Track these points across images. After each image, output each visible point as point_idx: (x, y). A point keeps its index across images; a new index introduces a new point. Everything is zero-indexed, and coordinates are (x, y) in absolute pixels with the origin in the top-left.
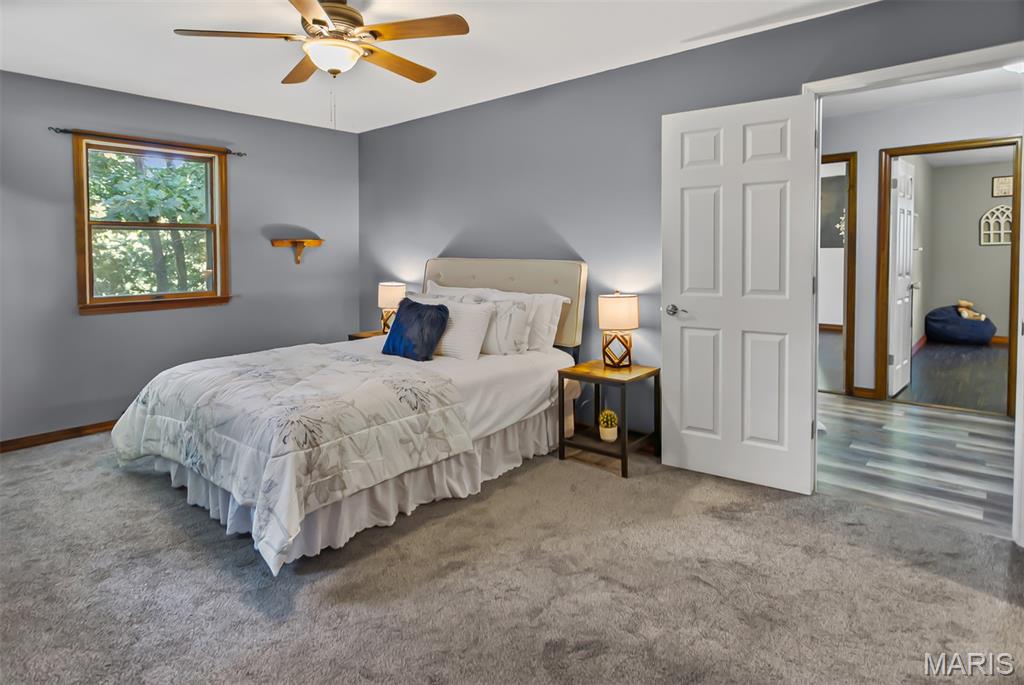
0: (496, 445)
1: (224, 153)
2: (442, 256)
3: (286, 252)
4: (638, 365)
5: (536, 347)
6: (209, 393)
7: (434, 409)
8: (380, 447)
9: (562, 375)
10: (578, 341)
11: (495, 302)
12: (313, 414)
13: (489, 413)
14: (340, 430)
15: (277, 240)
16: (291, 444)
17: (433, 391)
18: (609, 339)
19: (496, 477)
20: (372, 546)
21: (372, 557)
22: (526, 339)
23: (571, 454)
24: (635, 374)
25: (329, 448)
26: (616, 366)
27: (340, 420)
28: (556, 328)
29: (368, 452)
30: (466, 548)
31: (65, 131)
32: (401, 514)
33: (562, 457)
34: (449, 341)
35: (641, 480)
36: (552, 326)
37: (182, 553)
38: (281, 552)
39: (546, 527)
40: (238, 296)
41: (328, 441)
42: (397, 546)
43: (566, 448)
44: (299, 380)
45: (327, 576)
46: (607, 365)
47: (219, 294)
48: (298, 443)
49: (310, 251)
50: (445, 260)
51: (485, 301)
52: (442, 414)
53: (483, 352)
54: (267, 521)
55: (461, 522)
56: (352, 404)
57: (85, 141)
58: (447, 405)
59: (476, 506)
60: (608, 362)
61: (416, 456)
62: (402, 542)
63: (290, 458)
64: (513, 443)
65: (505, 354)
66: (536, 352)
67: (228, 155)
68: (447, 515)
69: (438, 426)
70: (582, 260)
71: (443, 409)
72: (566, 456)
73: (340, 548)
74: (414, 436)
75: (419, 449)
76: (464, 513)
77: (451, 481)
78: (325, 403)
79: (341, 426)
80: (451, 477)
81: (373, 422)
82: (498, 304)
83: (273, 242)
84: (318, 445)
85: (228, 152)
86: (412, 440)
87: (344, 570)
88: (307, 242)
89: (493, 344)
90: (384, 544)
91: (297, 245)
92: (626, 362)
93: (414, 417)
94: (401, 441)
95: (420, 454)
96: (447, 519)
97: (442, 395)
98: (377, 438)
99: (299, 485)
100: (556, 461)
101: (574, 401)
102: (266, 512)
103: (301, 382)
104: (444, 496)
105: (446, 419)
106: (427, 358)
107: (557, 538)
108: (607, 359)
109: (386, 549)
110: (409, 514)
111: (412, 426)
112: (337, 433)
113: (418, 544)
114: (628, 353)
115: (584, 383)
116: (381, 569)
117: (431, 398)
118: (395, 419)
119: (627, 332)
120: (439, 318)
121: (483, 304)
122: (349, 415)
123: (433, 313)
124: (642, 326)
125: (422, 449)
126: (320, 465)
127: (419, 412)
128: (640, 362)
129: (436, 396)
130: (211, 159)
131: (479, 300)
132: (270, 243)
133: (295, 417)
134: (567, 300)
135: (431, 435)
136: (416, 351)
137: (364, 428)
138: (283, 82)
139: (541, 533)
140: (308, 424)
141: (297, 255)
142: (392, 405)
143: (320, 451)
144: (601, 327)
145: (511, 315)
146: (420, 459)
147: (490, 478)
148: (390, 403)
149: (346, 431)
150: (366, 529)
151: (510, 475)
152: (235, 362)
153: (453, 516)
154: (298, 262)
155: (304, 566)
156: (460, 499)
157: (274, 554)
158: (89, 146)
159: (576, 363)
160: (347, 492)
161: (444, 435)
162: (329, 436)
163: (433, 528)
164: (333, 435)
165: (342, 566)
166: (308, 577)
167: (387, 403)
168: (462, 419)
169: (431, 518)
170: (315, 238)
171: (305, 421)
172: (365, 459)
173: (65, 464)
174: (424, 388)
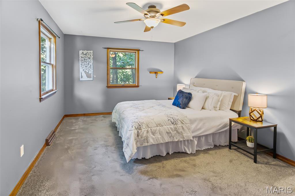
0: (203, 139)
1: (139, 50)
2: (196, 77)
3: (154, 75)
4: (266, 121)
5: (222, 109)
6: (123, 110)
7: (180, 125)
8: (160, 133)
9: (231, 121)
10: (240, 109)
11: (209, 93)
12: (142, 121)
13: (200, 129)
14: (148, 126)
15: (151, 72)
16: (134, 128)
17: (180, 119)
18: (253, 110)
19: (203, 149)
20: (157, 161)
21: (155, 164)
22: (218, 106)
23: (233, 148)
24: (264, 124)
25: (144, 131)
26: (256, 121)
27: (149, 124)
28: (231, 103)
29: (156, 134)
30: (183, 171)
31: (106, 48)
32: (168, 154)
33: (230, 148)
34: (191, 104)
35: (263, 166)
36: (230, 103)
37: (113, 148)
38: (130, 157)
39: (214, 172)
40: (141, 86)
41: (144, 129)
42: (163, 163)
43: (232, 146)
44: (144, 110)
45: (141, 166)
46: (251, 119)
47: (137, 85)
48: (136, 128)
49: (160, 75)
50: (197, 79)
51: (206, 92)
52: (182, 127)
53: (203, 108)
54: (127, 147)
55: (185, 161)
56: (153, 119)
57: (109, 50)
58: (184, 124)
59: (192, 158)
60: (252, 118)
61: (172, 138)
62: (165, 162)
63: (133, 132)
64: (210, 140)
65: (211, 110)
66: (222, 111)
67: (140, 51)
68: (182, 158)
69: (181, 130)
70: (243, 81)
71: (182, 125)
72: (231, 148)
73: (147, 159)
74: (171, 132)
75: (173, 136)
76: (187, 158)
77: (185, 147)
78: (145, 118)
79: (149, 125)
80: (186, 146)
81: (159, 126)
82: (209, 94)
83: (150, 72)
84: (141, 130)
85: (140, 50)
86: (171, 133)
87: (146, 165)
88: (159, 73)
89: (206, 106)
90: (160, 161)
91: (156, 73)
92: (260, 119)
93: (172, 126)
94: (167, 133)
95: (173, 137)
96: (181, 159)
97: (183, 121)
98: (159, 130)
99: (135, 139)
100: (228, 149)
101: (238, 129)
102: (127, 145)
103: (144, 111)
104: (182, 152)
105: (183, 128)
106: (184, 108)
107: (218, 178)
108: (251, 117)
109: (160, 163)
110: (170, 154)
111: (171, 128)
112: (147, 127)
113: (170, 164)
114: (261, 117)
115: (242, 126)
116: (155, 169)
117: (179, 121)
118: (166, 126)
119: (261, 109)
120: (189, 97)
121: (204, 93)
122: (152, 123)
123: (187, 95)
124: (268, 107)
125: (174, 136)
126: (141, 135)
127: (174, 125)
128: (267, 120)
129: (181, 121)
130: (136, 52)
131: (204, 92)
132: (149, 73)
133: (136, 121)
134: (237, 95)
135: (178, 132)
136: (181, 106)
137: (156, 127)
138: (144, 32)
139: (212, 174)
140: (139, 123)
141: (156, 76)
142: (165, 121)
143: (141, 131)
144: (249, 105)
145: (213, 98)
146: (173, 139)
147: (200, 149)
148: (164, 120)
149: (150, 127)
150: (157, 155)
151: (208, 150)
152: (133, 103)
153: (184, 159)
154: (156, 78)
155: (137, 161)
156: (188, 153)
157: (128, 157)
158: (110, 51)
159: (239, 117)
160: (149, 144)
161: (182, 133)
162: (145, 128)
163: (176, 160)
164: (146, 127)
165: (146, 164)
166: (136, 164)
167: (164, 121)
168: (189, 129)
169: (176, 157)
170: (162, 72)
171: (138, 122)
172: (154, 136)
173: (102, 120)
174: (177, 118)
